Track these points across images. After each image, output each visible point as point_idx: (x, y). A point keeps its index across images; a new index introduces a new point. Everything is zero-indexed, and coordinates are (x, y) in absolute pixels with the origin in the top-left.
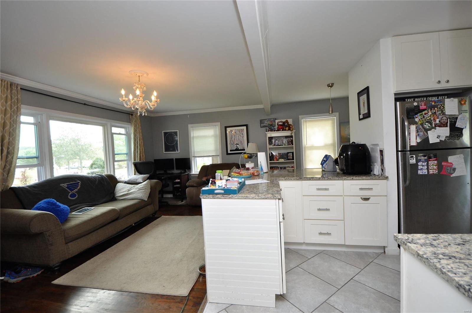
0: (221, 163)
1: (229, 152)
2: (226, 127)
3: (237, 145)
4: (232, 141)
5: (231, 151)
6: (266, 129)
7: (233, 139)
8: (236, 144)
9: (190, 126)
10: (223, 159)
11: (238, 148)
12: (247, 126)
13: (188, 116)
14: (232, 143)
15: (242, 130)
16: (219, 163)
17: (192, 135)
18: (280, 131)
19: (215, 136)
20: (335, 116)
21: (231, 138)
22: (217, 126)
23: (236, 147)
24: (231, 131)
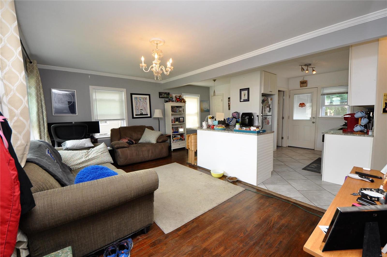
0: (127, 126)
1: (135, 116)
2: (132, 94)
3: (142, 111)
4: (137, 107)
5: (136, 115)
6: (165, 100)
7: (138, 105)
8: (140, 110)
9: (91, 87)
10: (129, 122)
11: (142, 113)
12: (149, 95)
13: (89, 76)
14: (137, 108)
15: (146, 98)
16: (125, 126)
17: (94, 97)
18: (178, 103)
19: (121, 101)
20: (198, 97)
21: (137, 104)
22: (123, 91)
23: (141, 112)
24: (136, 98)
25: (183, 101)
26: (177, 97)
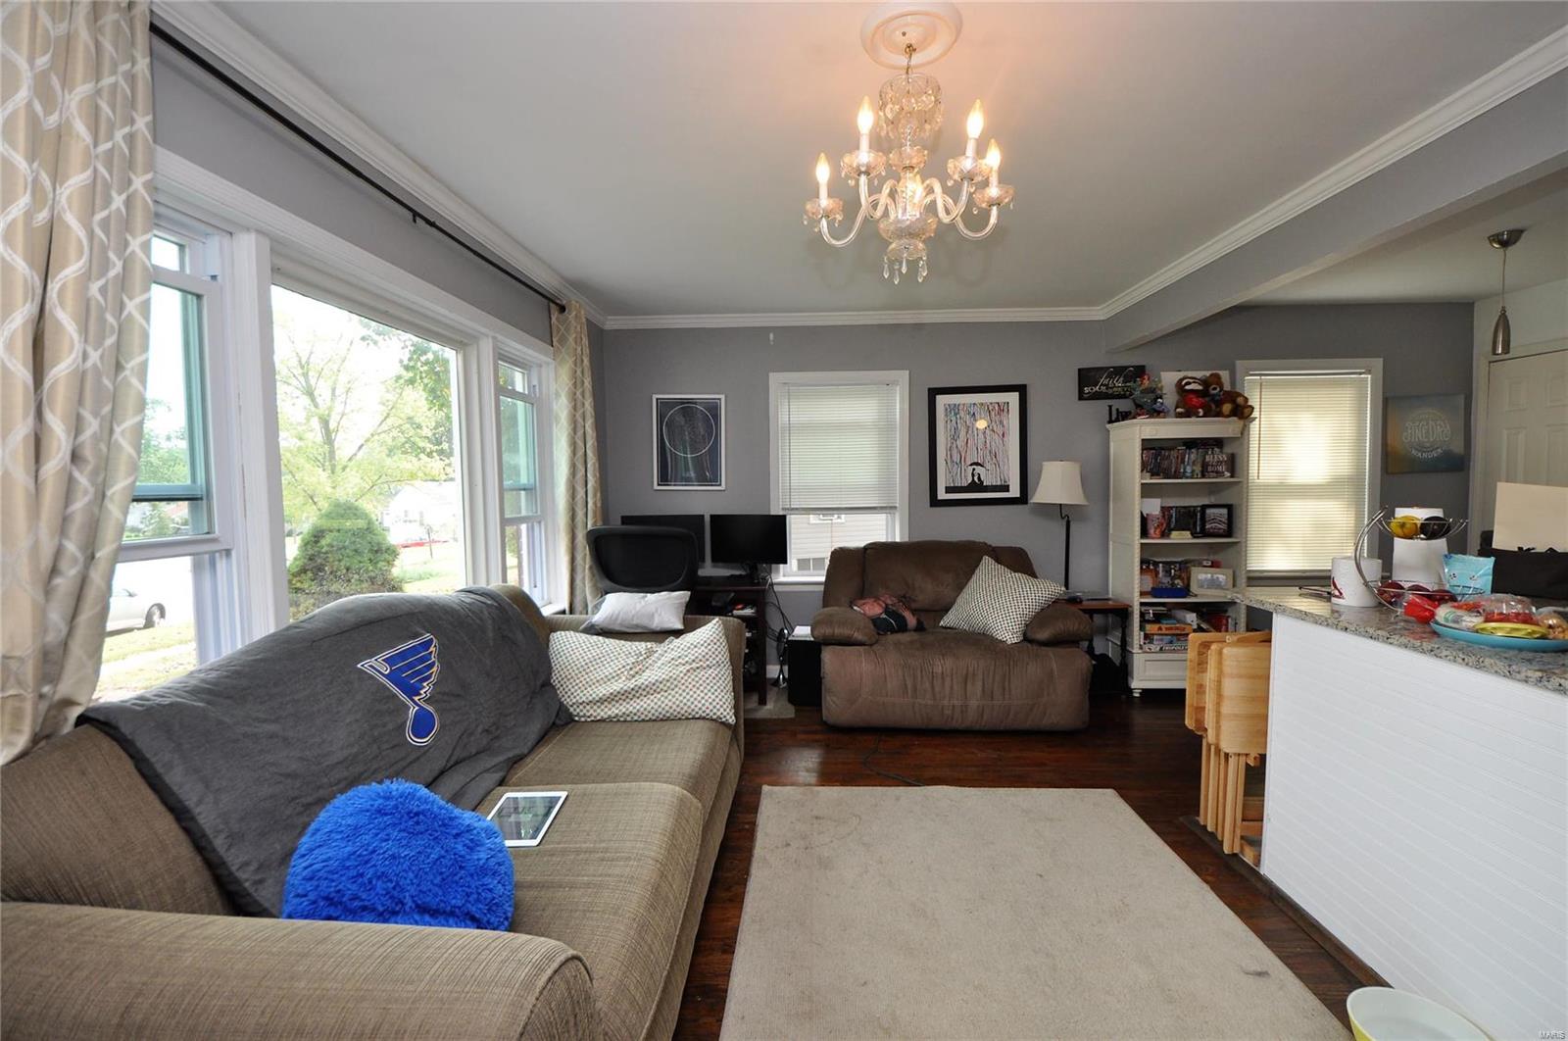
0: (906, 539)
1: (942, 495)
2: (933, 393)
3: (979, 469)
4: (955, 452)
5: (949, 490)
6: (1110, 407)
7: (960, 443)
8: (971, 465)
9: (775, 379)
10: (912, 522)
11: (979, 478)
12: (1021, 389)
13: (772, 336)
14: (956, 458)
15: (1003, 408)
16: (898, 540)
17: (783, 418)
18: (1193, 419)
19: (885, 428)
20: (1369, 372)
21: (954, 438)
22: (895, 383)
23: (973, 475)
24: (954, 409)
25: (1227, 408)
26: (1188, 383)
